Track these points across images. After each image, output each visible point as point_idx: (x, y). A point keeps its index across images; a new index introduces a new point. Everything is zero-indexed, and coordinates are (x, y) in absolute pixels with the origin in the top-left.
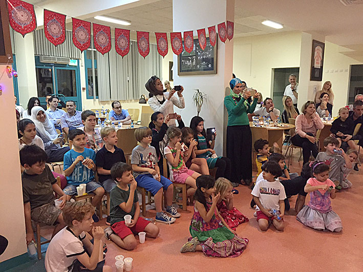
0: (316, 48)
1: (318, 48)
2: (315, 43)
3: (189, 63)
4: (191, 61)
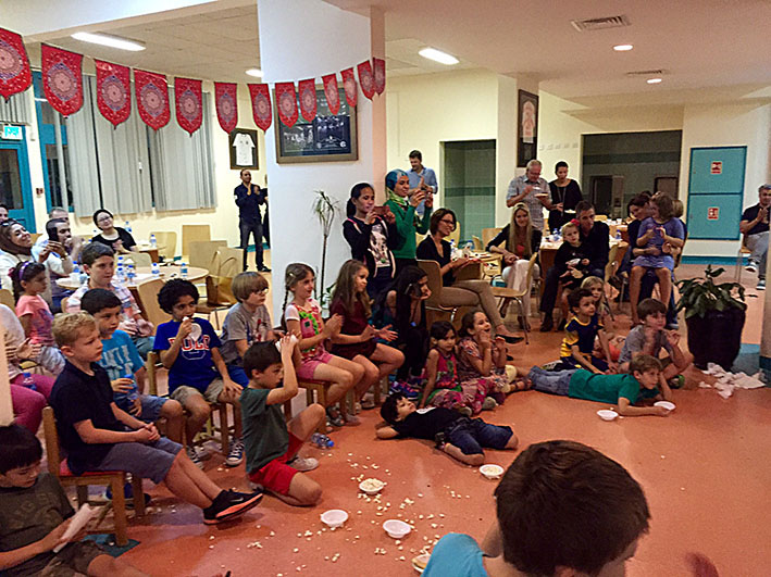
0: (525, 106)
1: (528, 105)
2: (523, 96)
3: (299, 139)
4: (302, 135)
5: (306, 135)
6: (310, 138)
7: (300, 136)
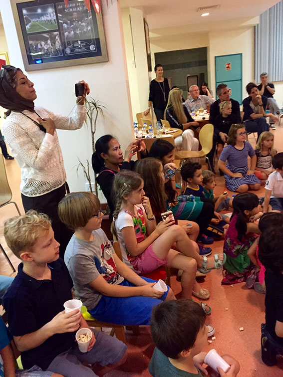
3: (46, 46)
4: (49, 42)
5: (53, 43)
6: (58, 45)
7: (46, 43)
